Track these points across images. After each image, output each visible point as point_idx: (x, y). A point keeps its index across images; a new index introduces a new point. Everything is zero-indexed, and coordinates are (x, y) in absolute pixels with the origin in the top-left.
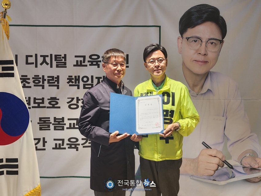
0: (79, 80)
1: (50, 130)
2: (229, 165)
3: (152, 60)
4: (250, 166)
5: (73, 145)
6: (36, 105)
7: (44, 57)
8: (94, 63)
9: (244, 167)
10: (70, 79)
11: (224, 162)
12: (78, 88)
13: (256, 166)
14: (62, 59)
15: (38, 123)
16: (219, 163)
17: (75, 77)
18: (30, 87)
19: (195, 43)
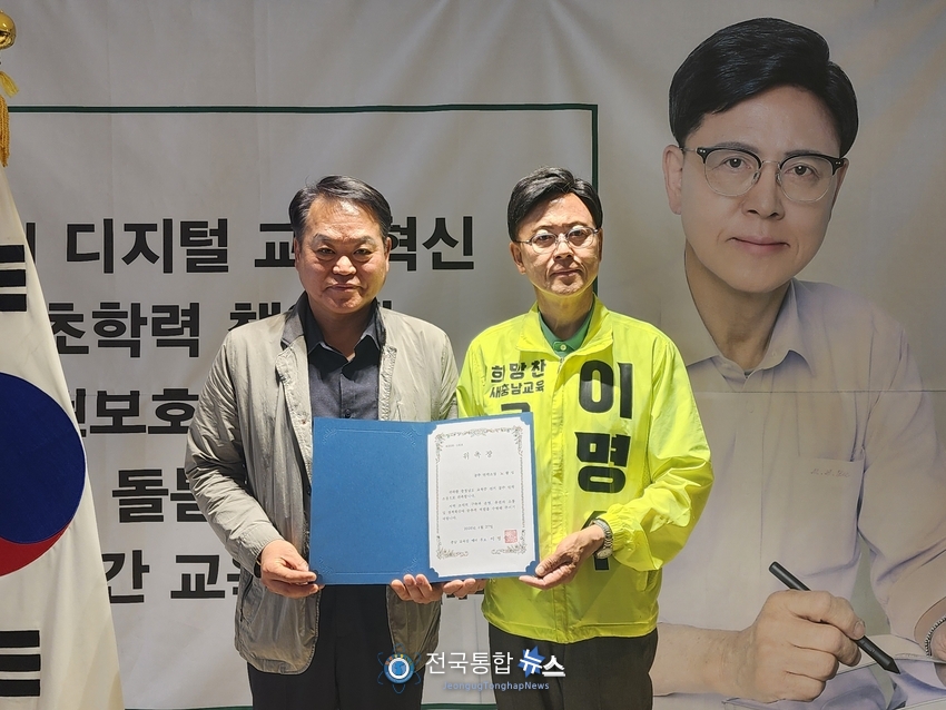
1: (161, 519)
2: (880, 656)
6: (108, 421)
7: (140, 230)
9: (940, 665)
10: (242, 316)
11: (859, 645)
14: (209, 237)
15: (115, 494)
16: (840, 648)
17: (263, 306)
18: (84, 350)
19: (735, 170)
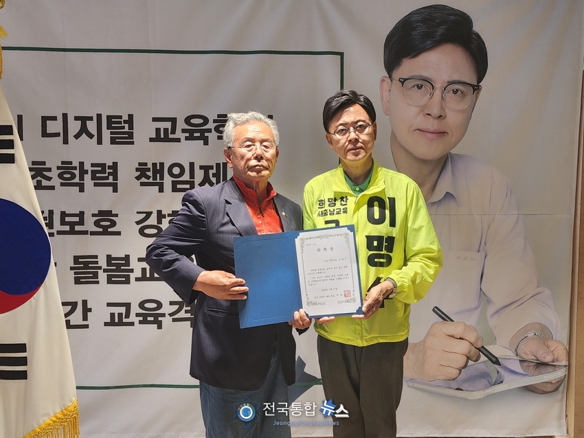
0: (161, 172)
1: (98, 282)
2: (491, 356)
3: (341, 127)
4: (536, 359)
5: (151, 315)
6: (67, 228)
7: (84, 120)
8: (196, 135)
9: (522, 361)
10: (142, 170)
12: (161, 190)
13: (548, 359)
14: (123, 125)
15: (72, 268)
16: (470, 352)
17: (154, 165)
18: (52, 188)
19: (419, 91)
